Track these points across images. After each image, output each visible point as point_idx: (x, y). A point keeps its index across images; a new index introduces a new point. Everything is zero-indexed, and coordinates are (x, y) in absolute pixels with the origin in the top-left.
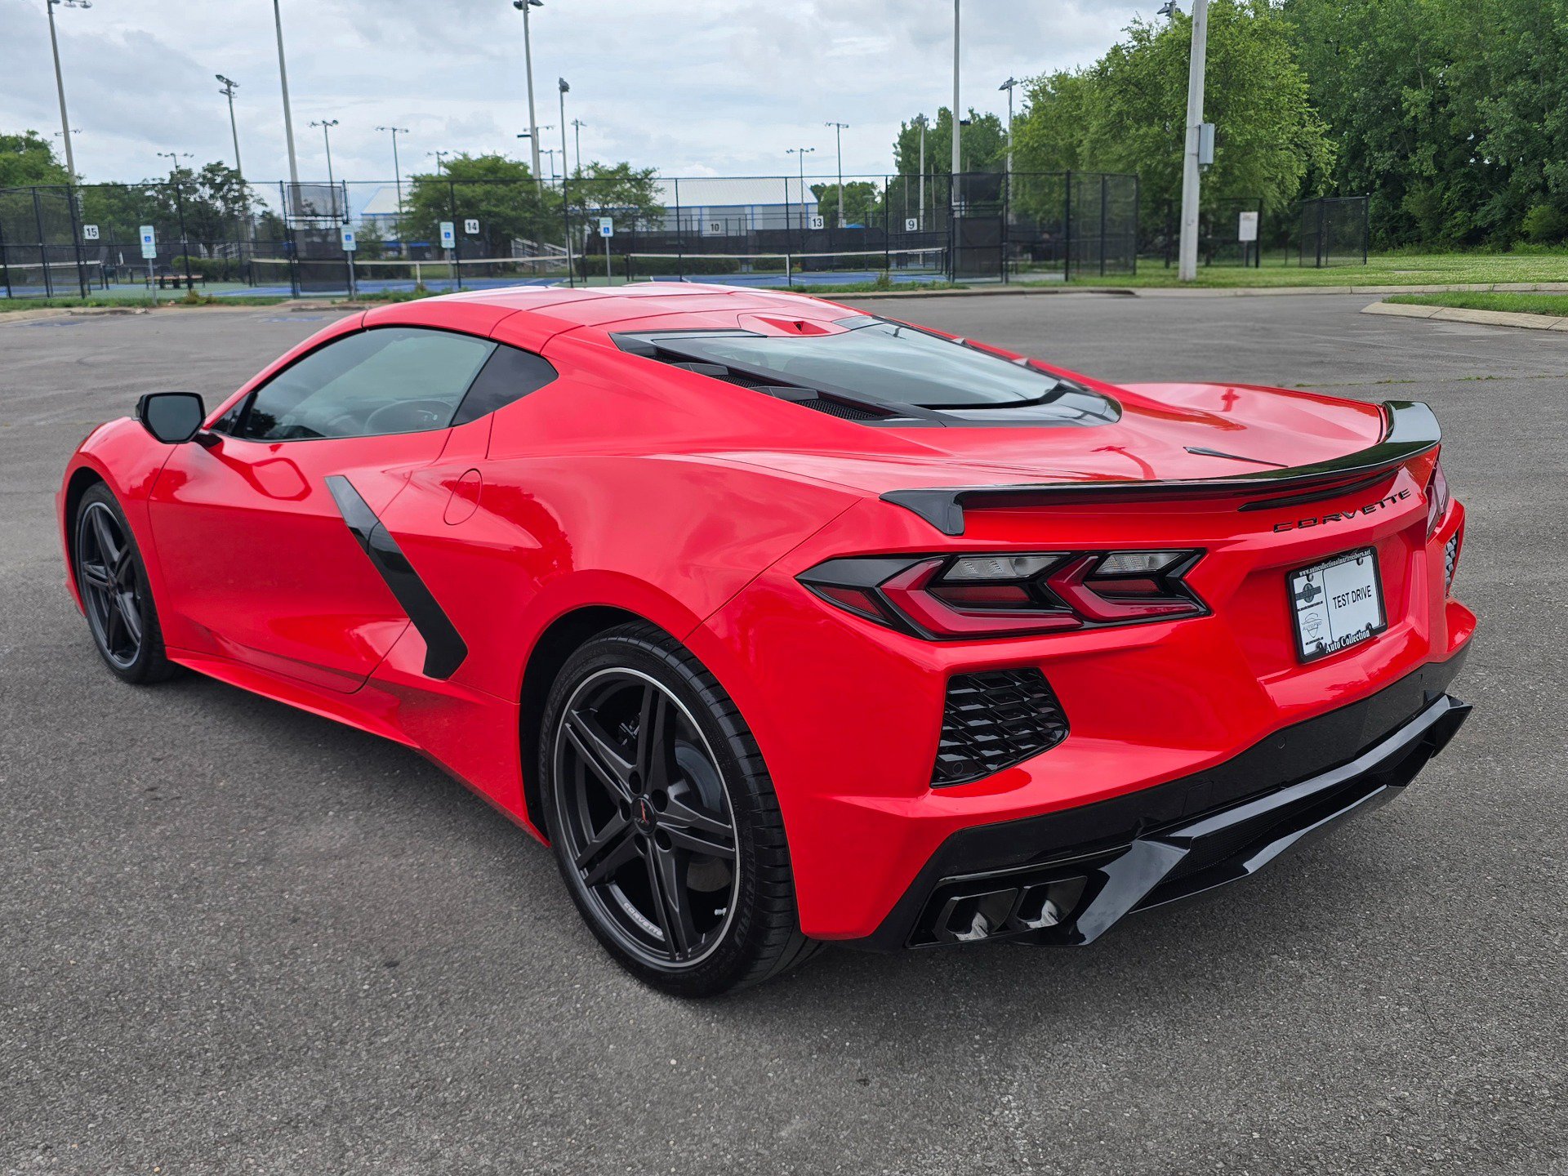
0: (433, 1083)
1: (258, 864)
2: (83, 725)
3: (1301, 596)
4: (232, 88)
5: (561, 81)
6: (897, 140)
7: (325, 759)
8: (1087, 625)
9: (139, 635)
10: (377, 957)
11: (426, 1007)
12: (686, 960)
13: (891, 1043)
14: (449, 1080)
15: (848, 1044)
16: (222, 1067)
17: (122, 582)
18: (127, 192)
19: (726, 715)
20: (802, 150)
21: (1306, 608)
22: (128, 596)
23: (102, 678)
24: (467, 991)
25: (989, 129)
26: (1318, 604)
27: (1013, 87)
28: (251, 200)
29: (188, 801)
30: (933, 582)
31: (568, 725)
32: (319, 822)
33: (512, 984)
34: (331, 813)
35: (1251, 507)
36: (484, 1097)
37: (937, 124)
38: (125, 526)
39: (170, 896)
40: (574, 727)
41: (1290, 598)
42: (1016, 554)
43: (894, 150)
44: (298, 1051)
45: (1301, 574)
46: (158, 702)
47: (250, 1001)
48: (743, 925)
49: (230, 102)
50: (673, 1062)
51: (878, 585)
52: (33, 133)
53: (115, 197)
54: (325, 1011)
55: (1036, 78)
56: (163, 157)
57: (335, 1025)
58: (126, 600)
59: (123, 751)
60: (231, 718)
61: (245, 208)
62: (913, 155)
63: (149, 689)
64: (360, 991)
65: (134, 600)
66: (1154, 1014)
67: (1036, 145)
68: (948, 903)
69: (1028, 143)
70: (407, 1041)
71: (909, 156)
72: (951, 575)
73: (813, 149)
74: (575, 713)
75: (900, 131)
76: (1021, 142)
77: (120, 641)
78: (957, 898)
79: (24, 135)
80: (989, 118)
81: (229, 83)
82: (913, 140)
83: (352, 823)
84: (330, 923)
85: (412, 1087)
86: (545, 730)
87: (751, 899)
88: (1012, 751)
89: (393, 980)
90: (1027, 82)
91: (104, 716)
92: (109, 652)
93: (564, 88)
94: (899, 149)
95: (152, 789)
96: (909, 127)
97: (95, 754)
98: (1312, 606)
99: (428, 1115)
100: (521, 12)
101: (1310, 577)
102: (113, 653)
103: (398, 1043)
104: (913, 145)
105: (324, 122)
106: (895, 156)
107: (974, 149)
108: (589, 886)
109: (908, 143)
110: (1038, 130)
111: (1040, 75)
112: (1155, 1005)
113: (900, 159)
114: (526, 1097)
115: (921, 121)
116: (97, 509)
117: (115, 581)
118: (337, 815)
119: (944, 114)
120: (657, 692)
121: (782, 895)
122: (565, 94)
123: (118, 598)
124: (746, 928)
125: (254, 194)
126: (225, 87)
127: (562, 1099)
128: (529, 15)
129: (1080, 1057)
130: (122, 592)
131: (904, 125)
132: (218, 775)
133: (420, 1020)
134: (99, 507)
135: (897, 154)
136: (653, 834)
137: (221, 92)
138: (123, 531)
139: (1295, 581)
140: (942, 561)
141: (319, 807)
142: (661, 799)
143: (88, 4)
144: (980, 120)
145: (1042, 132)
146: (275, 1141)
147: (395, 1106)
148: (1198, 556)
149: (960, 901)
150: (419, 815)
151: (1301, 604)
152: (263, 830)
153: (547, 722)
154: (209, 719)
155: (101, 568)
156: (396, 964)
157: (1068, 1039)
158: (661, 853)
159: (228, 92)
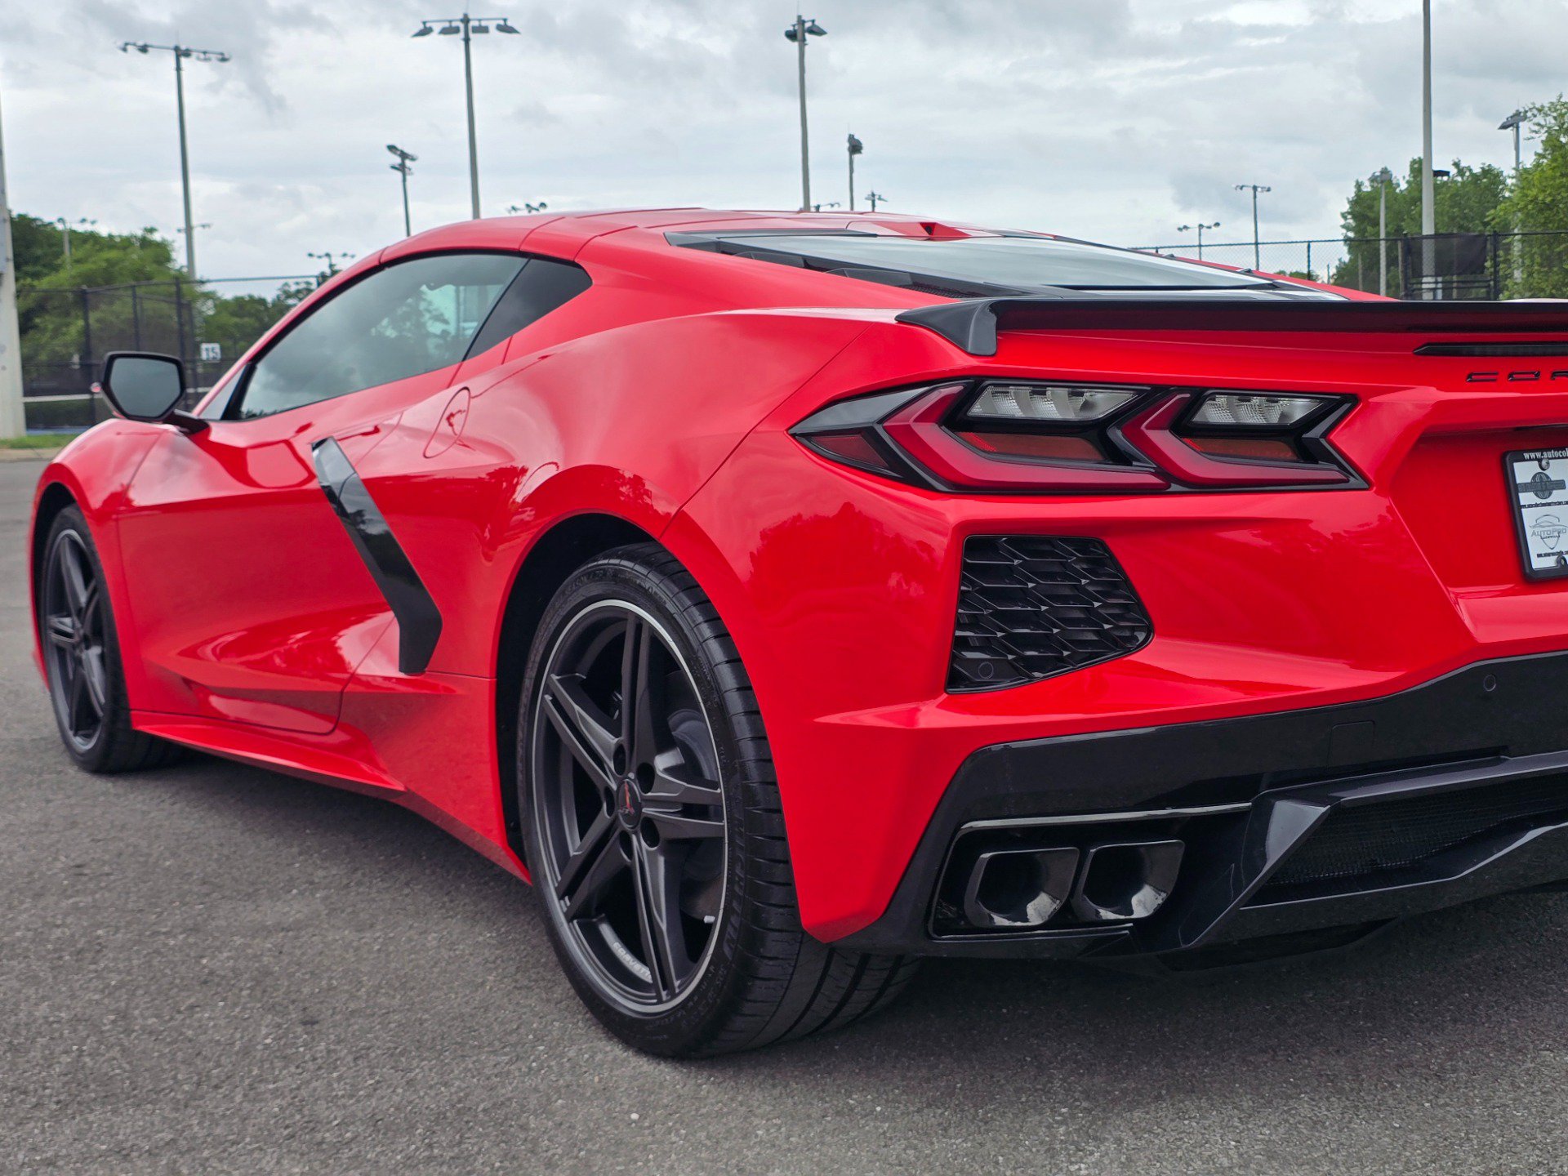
0: (313, 1124)
1: (181, 933)
2: (19, 808)
3: (1527, 487)
4: (408, 163)
5: (851, 138)
6: (1346, 207)
7: (309, 844)
8: (1175, 487)
9: (103, 700)
10: (294, 1016)
11: (336, 1060)
12: (673, 996)
13: (940, 1111)
14: (336, 1123)
15: (879, 1109)
16: (58, 1102)
17: (89, 634)
18: (267, 309)
19: (715, 637)
20: (1201, 226)
21: (1537, 505)
22: (95, 651)
23: (59, 768)
24: (396, 1048)
25: (1487, 188)
26: (1555, 504)
27: (1521, 124)
28: (427, 316)
29: (121, 877)
30: (954, 416)
31: (548, 698)
32: (275, 899)
33: (457, 1043)
34: (295, 891)
35: (1435, 351)
36: (373, 1139)
37: (1408, 182)
38: (93, 553)
39: (60, 958)
40: (555, 702)
41: (1509, 490)
42: (1076, 384)
43: (1342, 222)
44: (158, 1093)
45: (1526, 456)
46: (121, 791)
47: (118, 1048)
48: (733, 926)
49: (404, 180)
50: (635, 1116)
51: (881, 421)
52: (152, 230)
53: (250, 315)
54: (206, 1059)
55: (1547, 105)
56: (315, 259)
57: (214, 1071)
58: (93, 654)
59: (58, 832)
60: (206, 805)
61: (420, 326)
62: (1369, 228)
63: (113, 779)
64: (259, 1043)
65: (102, 657)
66: (1333, 1099)
67: (1548, 200)
68: (978, 862)
69: (1536, 198)
70: (298, 1088)
71: (1365, 230)
72: (977, 410)
73: (1217, 224)
74: (555, 677)
75: (1351, 193)
76: (1527, 196)
77: (83, 718)
78: (987, 855)
79: (139, 233)
80: (1487, 172)
81: (404, 156)
82: (1371, 207)
83: (318, 901)
84: (249, 985)
85: (287, 1127)
86: (522, 711)
87: (741, 887)
88: (1066, 653)
89: (305, 1036)
90: (1535, 112)
91: (48, 801)
92: (70, 733)
93: (855, 147)
94: (1351, 221)
95: (78, 866)
96: (1367, 188)
97: (23, 834)
98: (1549, 504)
99: (295, 1152)
100: (796, 45)
101: (1544, 463)
102: (75, 735)
103: (287, 1090)
104: (1371, 215)
105: (528, 206)
106: (1344, 231)
107: (1465, 217)
108: (570, 920)
109: (1362, 210)
110: (1554, 178)
111: (1554, 100)
112: (1340, 1092)
113: (1351, 235)
114: (427, 1141)
115: (1384, 179)
116: (67, 540)
117: (82, 632)
118: (301, 893)
119: (1417, 168)
120: (640, 622)
121: (780, 880)
122: (856, 157)
123: (84, 656)
124: (735, 929)
125: (431, 308)
126: (397, 160)
127: (473, 1145)
128: (807, 48)
129: (1203, 1134)
130: (88, 647)
131: (1359, 185)
132: (167, 854)
133: (323, 1071)
134: (69, 536)
135: (1346, 227)
136: (638, 828)
137: (393, 167)
138: (91, 560)
139: (1516, 465)
140: (961, 388)
141: (282, 884)
142: (647, 775)
143: (226, 56)
144: (1472, 174)
145: (1558, 181)
146: (96, 1166)
147: (257, 1142)
148: (1346, 406)
149: (992, 858)
150: (407, 895)
151: (1526, 498)
152: (202, 903)
153: (525, 699)
154: (177, 806)
155: (67, 620)
156: (313, 1023)
157: (1195, 1117)
158: (648, 852)
159: (402, 168)
